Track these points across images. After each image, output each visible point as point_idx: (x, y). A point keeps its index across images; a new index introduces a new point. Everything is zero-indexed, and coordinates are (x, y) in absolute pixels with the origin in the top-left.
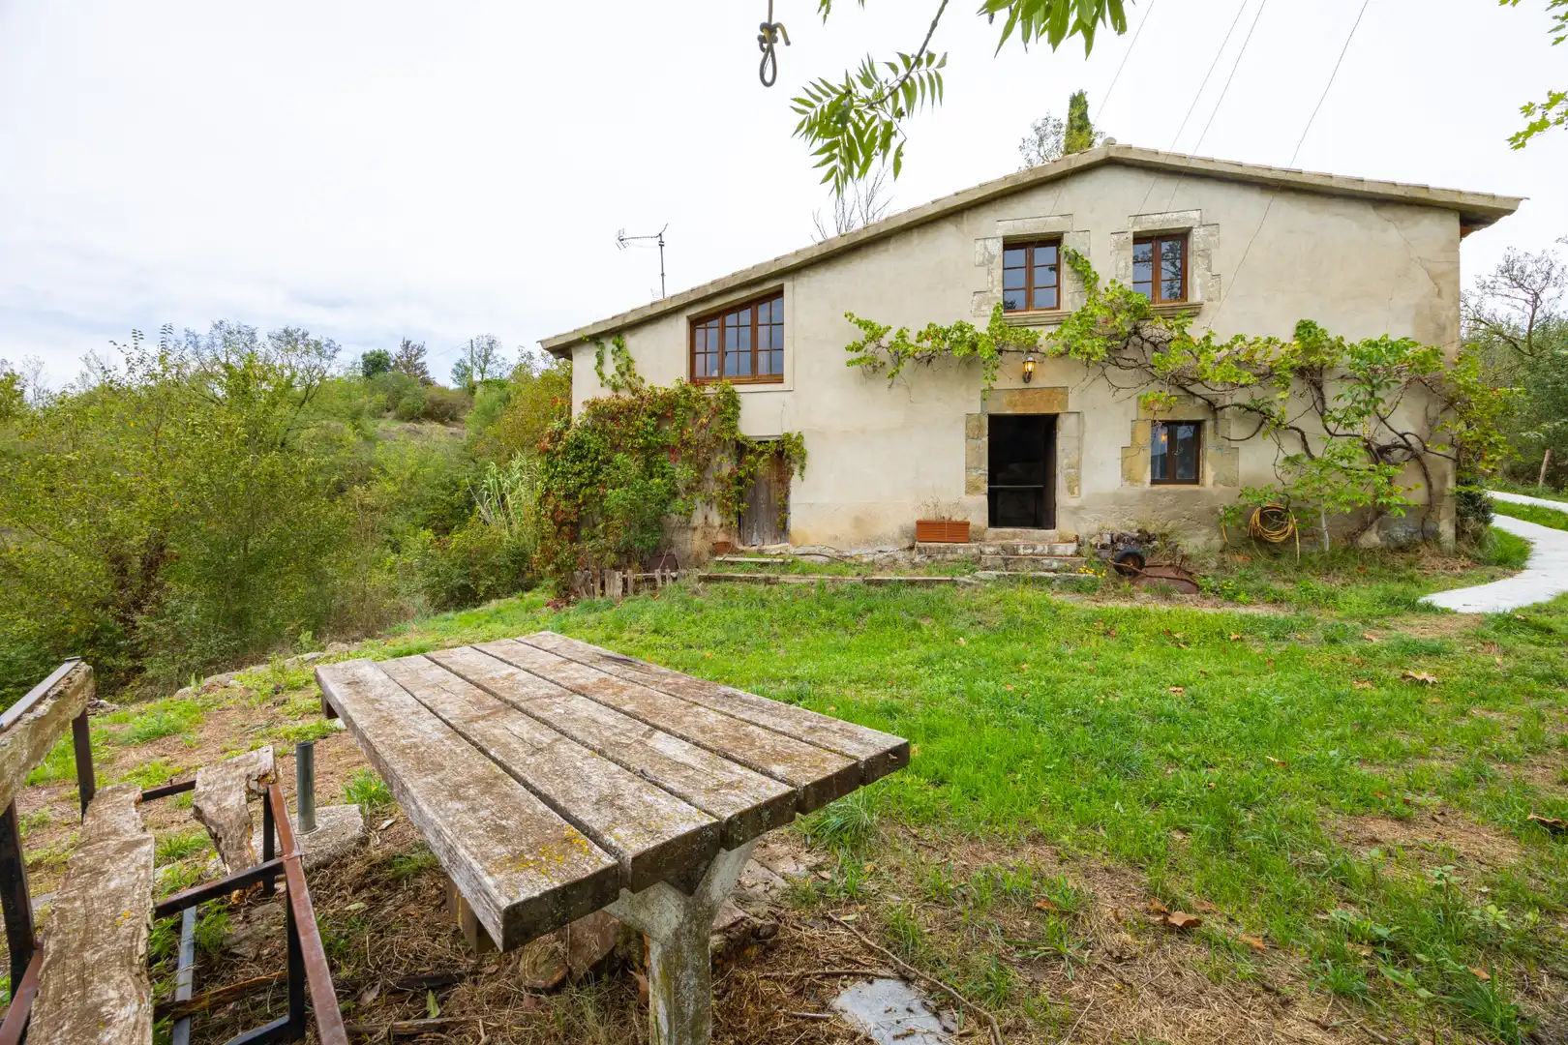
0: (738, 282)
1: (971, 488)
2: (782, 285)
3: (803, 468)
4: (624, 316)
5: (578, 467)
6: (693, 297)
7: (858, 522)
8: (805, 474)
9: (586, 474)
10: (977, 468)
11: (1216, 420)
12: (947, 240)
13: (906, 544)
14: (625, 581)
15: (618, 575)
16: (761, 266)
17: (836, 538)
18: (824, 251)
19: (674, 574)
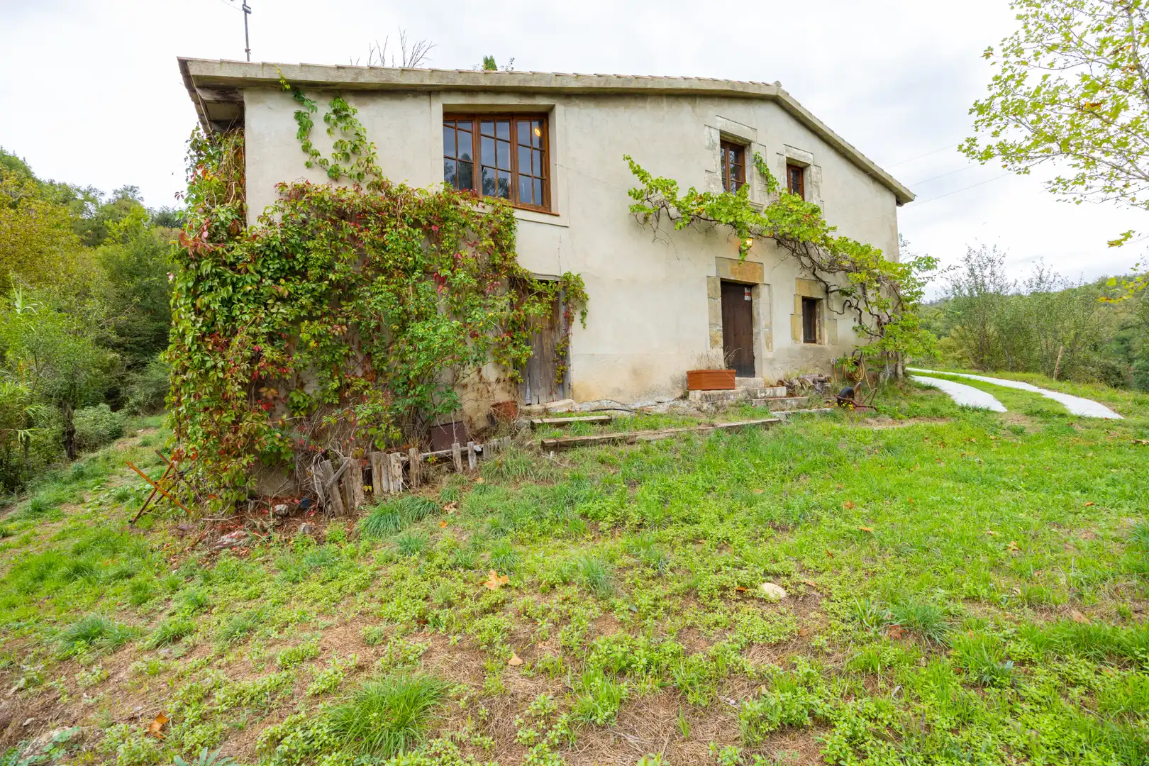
0: (515, 83)
1: (714, 342)
2: (552, 108)
3: (583, 314)
4: (359, 71)
5: (285, 288)
6: (460, 82)
7: (636, 373)
8: (587, 321)
9: (304, 301)
10: (716, 325)
11: (827, 299)
12: (685, 118)
13: (679, 393)
14: (406, 467)
15: (395, 459)
16: (543, 75)
17: (619, 391)
18: (602, 85)
19: (478, 448)
